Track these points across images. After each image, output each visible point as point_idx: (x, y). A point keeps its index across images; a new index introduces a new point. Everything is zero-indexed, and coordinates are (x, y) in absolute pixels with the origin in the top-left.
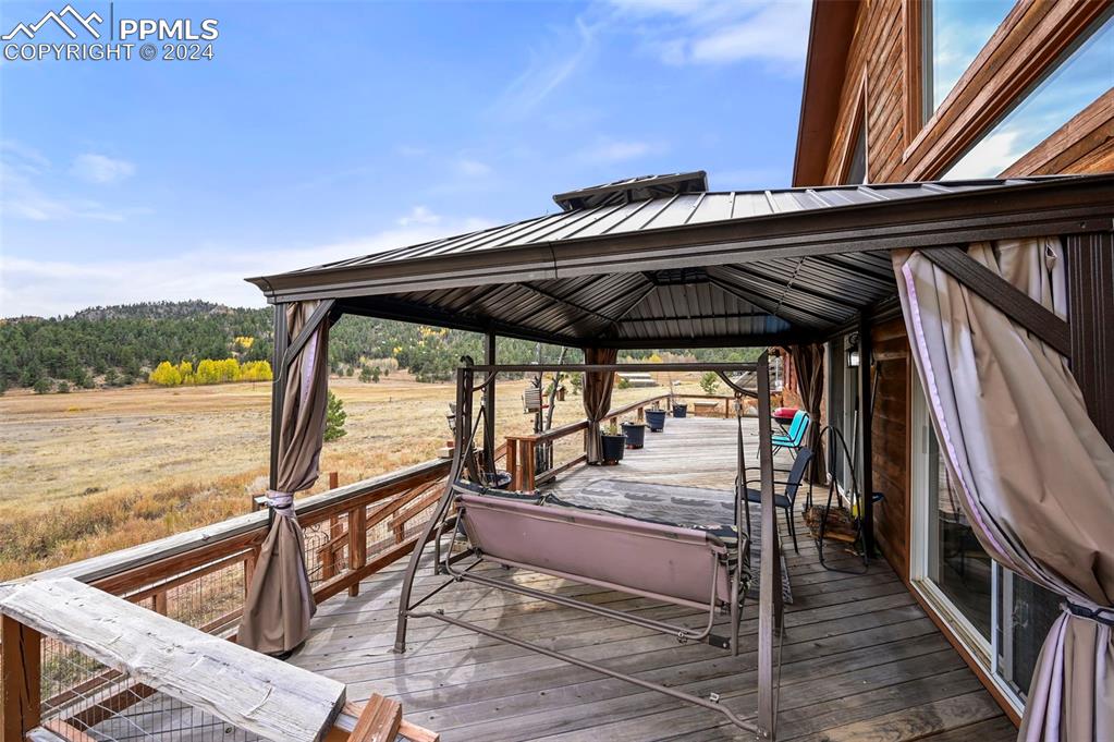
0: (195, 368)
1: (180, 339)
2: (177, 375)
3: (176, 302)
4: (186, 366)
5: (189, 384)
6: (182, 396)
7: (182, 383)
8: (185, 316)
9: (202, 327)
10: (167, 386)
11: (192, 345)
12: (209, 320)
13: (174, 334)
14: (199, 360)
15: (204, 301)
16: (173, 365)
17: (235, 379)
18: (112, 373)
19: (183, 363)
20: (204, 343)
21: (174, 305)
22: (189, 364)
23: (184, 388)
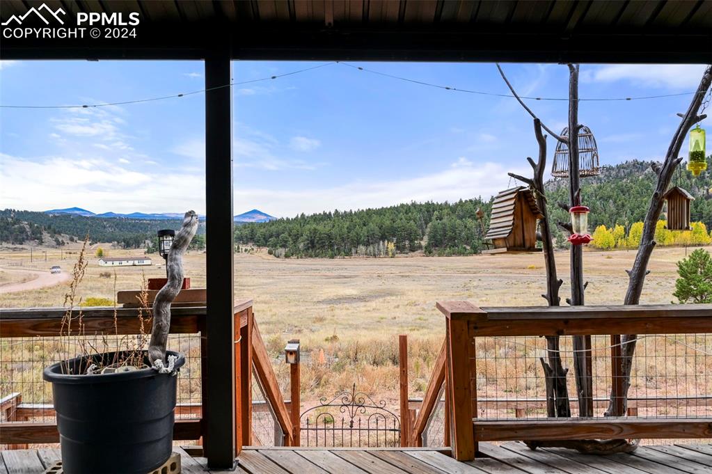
0: (627, 231)
1: (615, 202)
2: (612, 238)
3: (614, 165)
4: (619, 229)
5: (622, 248)
6: (614, 260)
7: (615, 246)
8: (622, 178)
9: (636, 188)
10: (602, 249)
11: (626, 208)
12: (643, 180)
13: (610, 197)
14: (630, 223)
15: (640, 160)
16: (608, 228)
17: (666, 243)
18: (560, 236)
19: (617, 226)
20: (637, 205)
21: (613, 169)
22: (622, 227)
23: (617, 252)
